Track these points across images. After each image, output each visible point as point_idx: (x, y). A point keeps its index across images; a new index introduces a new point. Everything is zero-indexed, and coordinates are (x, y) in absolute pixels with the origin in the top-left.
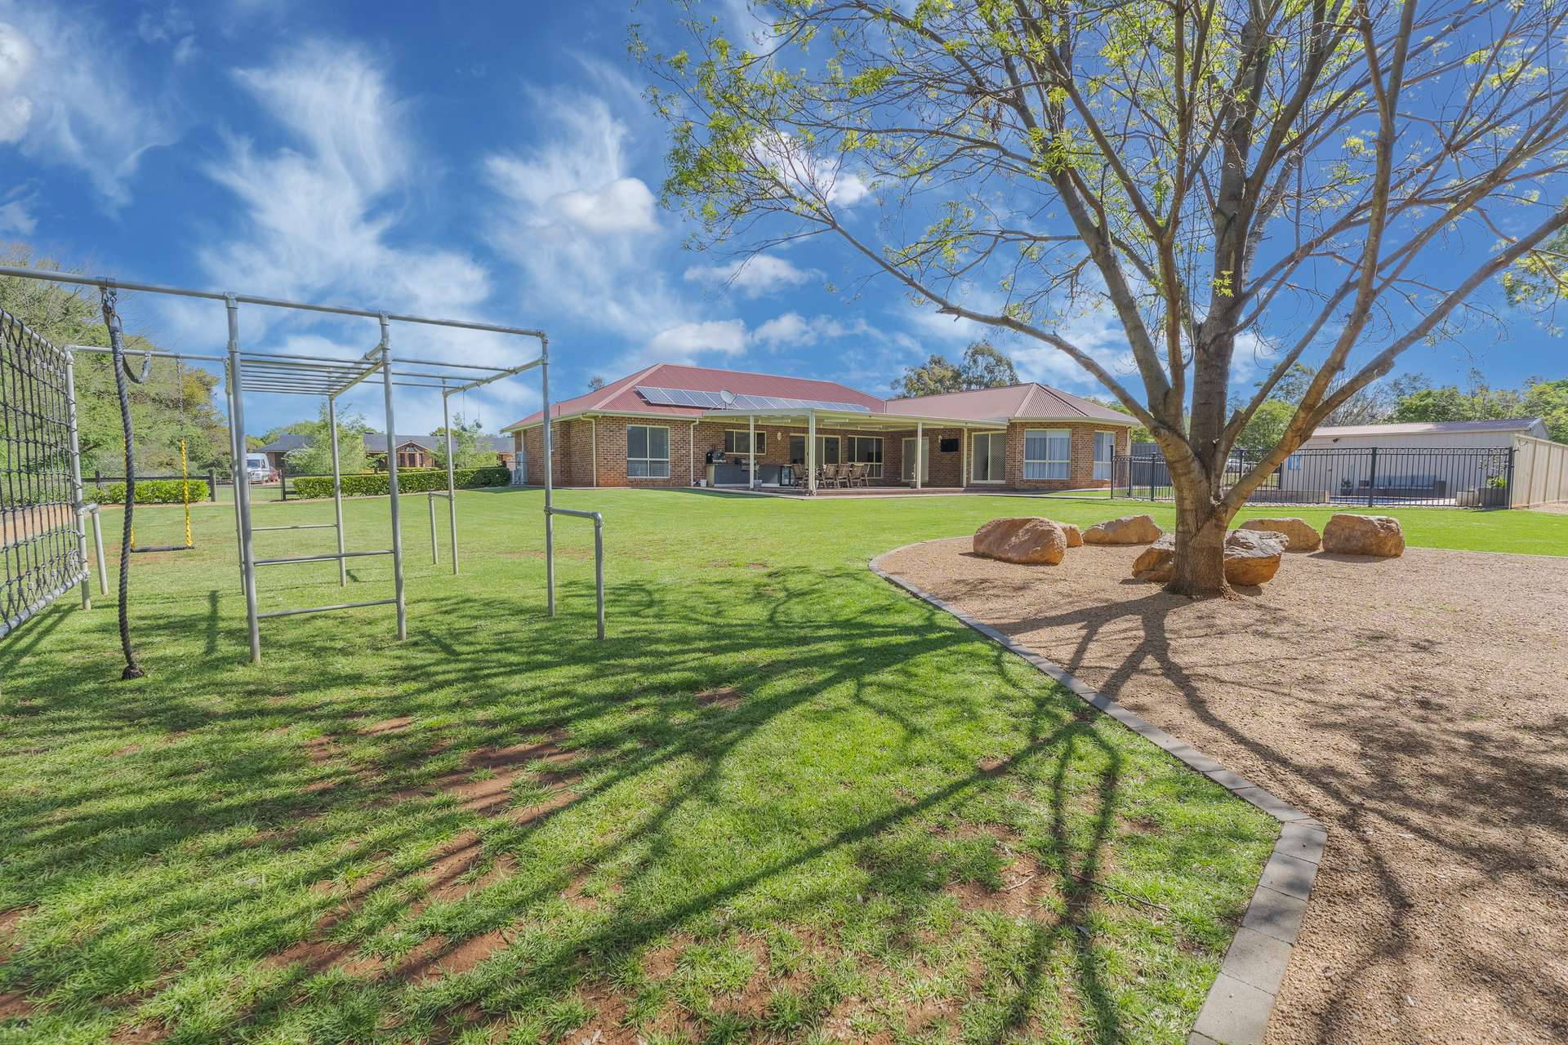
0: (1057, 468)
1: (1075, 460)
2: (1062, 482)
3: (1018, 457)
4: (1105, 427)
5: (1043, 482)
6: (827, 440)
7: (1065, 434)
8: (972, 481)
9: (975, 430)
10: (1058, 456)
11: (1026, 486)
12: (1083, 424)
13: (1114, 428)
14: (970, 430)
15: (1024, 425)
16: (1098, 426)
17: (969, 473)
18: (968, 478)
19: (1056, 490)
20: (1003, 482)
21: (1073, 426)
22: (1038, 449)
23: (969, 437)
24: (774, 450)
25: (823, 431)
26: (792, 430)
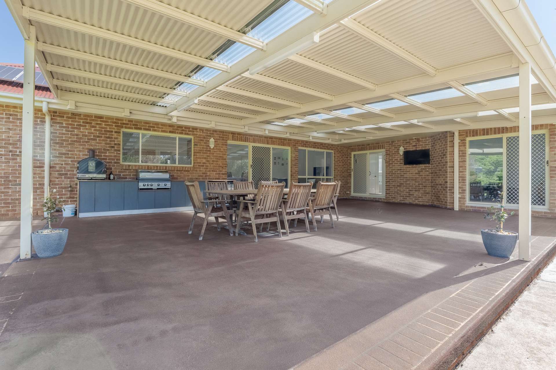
6: (275, 153)
24: (204, 161)
25: (270, 140)
26: (231, 136)
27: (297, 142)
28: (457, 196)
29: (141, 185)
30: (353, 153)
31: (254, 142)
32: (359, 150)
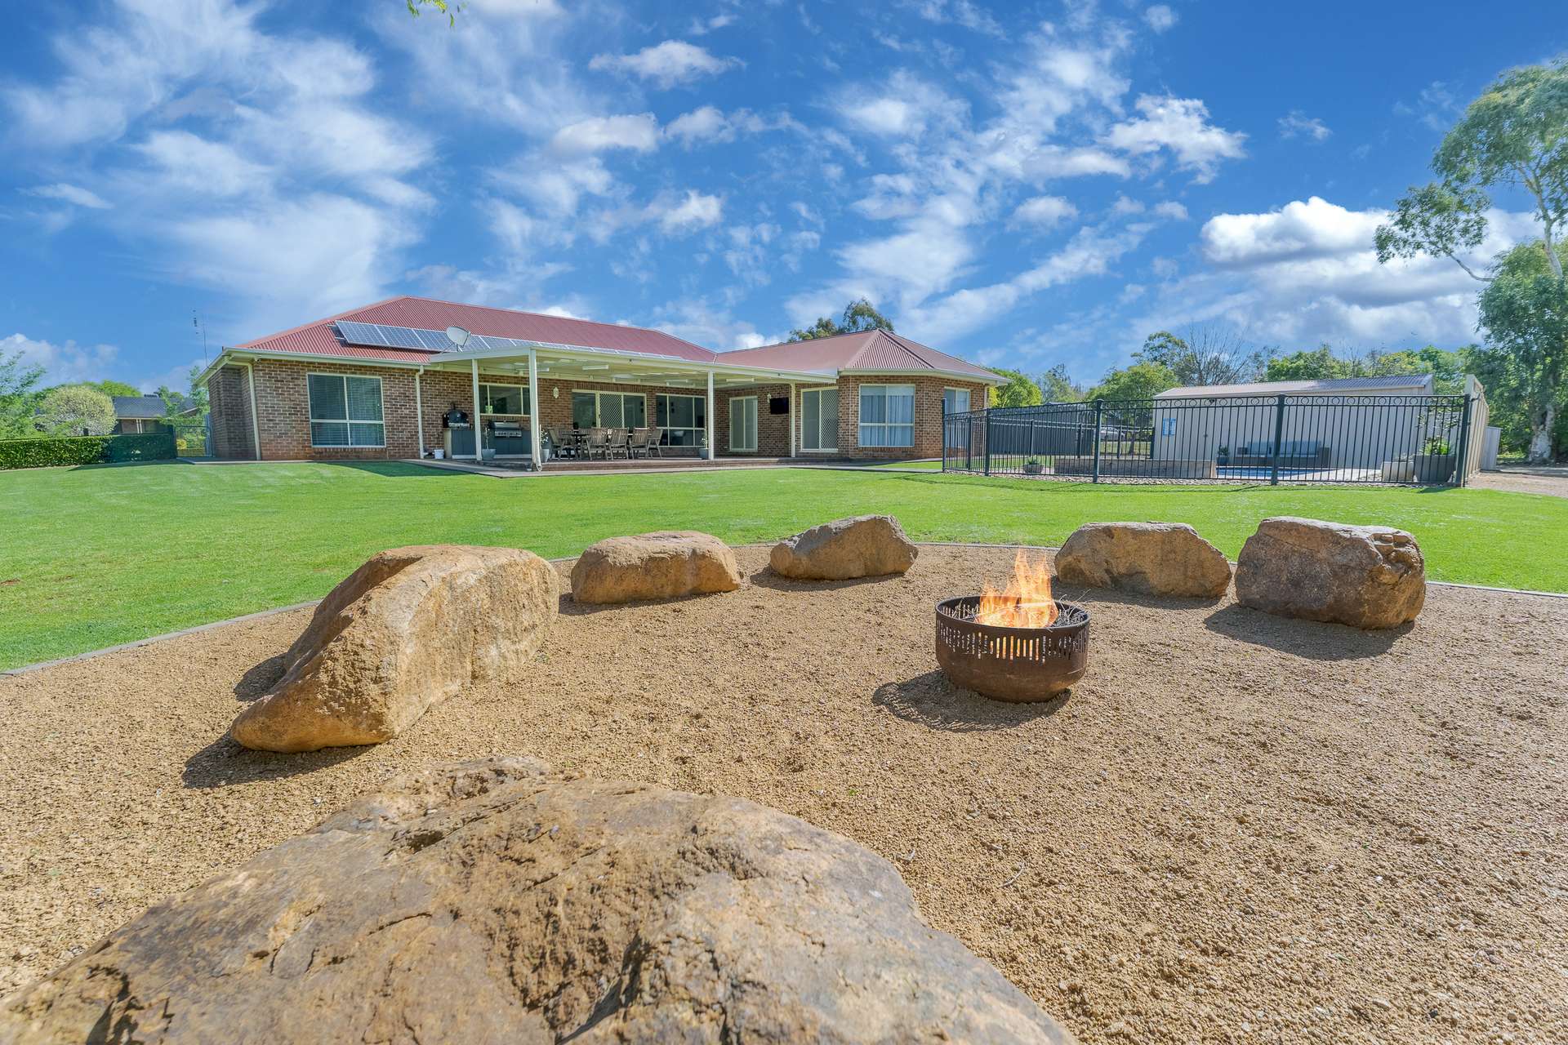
0: (899, 433)
1: (920, 423)
2: (904, 450)
3: (852, 419)
4: (958, 383)
5: (882, 450)
6: (627, 399)
7: (906, 390)
8: (802, 450)
9: (804, 386)
10: (900, 418)
11: (861, 455)
12: (929, 379)
13: (968, 384)
14: (799, 386)
15: (858, 379)
16: (949, 382)
17: (798, 439)
18: (797, 446)
19: (896, 460)
20: (835, 450)
21: (917, 380)
22: (876, 409)
23: (798, 395)
24: (549, 411)
25: (620, 387)
26: (575, 385)
27: (654, 388)
28: (793, 444)
29: (497, 433)
30: (731, 399)
31: (602, 389)
32: (737, 396)
